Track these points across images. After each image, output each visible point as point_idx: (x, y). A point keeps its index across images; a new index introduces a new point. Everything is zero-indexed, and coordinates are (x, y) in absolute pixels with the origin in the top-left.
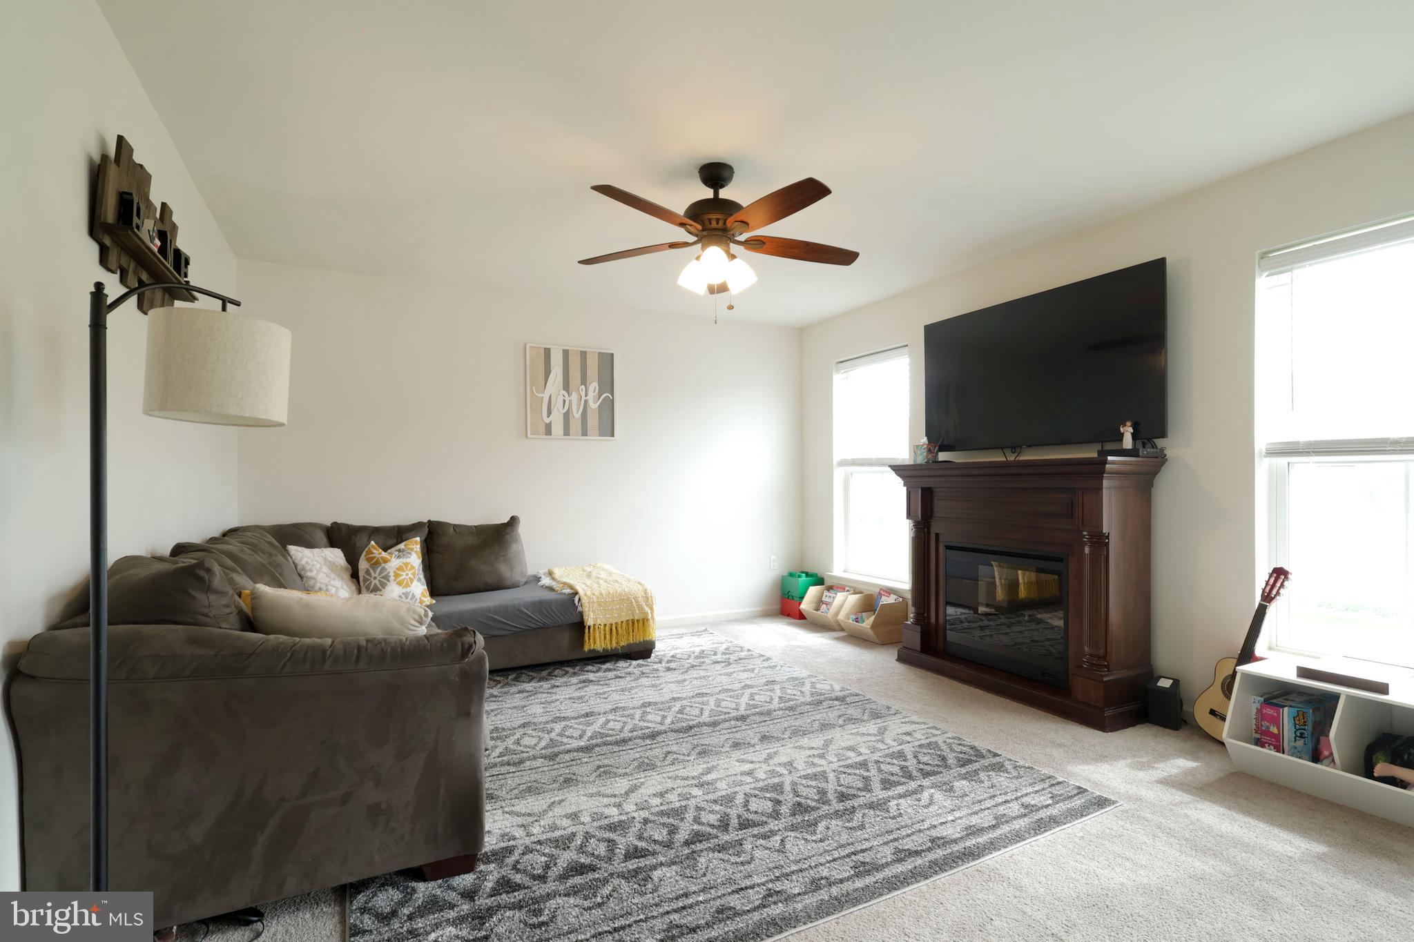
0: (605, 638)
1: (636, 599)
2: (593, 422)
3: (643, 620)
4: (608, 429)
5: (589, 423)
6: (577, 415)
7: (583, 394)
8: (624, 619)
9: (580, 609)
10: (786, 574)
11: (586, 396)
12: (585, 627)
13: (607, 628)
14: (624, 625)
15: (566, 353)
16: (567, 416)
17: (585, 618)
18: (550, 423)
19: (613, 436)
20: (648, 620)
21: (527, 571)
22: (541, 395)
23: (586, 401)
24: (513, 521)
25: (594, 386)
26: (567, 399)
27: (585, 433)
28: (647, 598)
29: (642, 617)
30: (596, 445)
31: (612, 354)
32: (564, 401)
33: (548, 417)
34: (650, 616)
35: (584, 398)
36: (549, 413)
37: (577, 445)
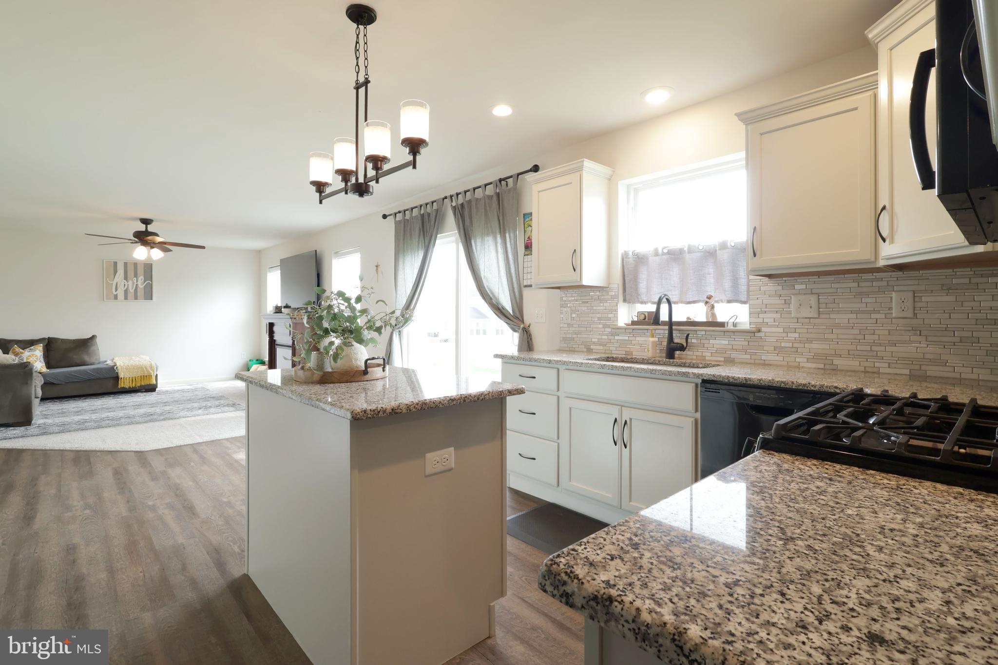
0: (129, 383)
1: (146, 368)
2: (141, 293)
4: (149, 295)
5: (139, 294)
6: (131, 290)
7: (135, 281)
8: (139, 375)
9: (117, 371)
10: (248, 360)
11: (137, 282)
12: (119, 378)
13: (130, 378)
14: (139, 378)
15: (126, 264)
16: (126, 292)
17: (119, 375)
18: (117, 294)
19: (152, 300)
21: (99, 358)
22: (112, 282)
23: (137, 285)
24: (93, 337)
25: (141, 278)
26: (126, 283)
27: (136, 298)
28: (152, 367)
29: (149, 374)
30: (143, 304)
31: (152, 264)
32: (125, 285)
34: (152, 374)
35: (135, 283)
36: (116, 290)
37: (132, 304)
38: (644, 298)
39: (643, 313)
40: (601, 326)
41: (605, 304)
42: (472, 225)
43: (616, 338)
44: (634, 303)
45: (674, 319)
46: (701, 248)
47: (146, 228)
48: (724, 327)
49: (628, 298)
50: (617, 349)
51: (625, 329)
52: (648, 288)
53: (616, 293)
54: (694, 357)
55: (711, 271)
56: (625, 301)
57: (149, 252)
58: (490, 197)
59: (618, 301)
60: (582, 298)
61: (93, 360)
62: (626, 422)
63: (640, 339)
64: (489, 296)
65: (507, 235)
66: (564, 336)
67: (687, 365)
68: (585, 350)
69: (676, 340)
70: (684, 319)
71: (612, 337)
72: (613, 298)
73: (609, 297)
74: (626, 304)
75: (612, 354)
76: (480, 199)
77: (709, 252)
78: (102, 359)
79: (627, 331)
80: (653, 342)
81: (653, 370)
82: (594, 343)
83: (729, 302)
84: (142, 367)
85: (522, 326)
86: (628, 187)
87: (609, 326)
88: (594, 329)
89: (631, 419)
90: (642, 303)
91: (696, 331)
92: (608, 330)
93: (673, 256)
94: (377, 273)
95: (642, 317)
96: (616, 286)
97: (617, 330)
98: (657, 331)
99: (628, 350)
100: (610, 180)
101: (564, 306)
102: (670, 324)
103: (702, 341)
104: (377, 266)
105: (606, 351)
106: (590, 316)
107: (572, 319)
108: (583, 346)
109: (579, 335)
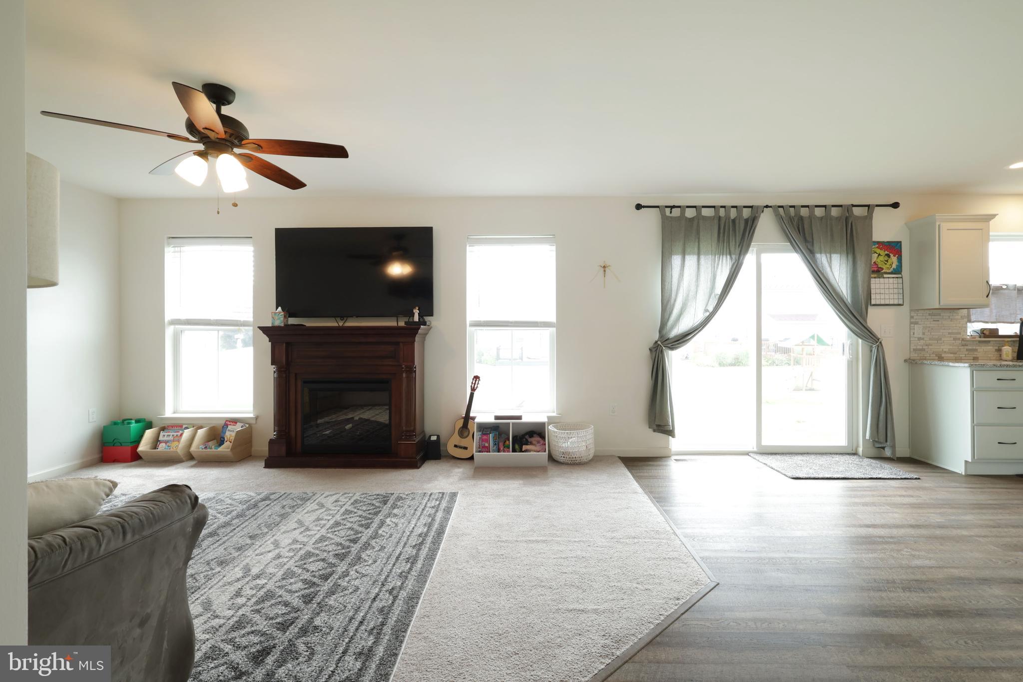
40: (951, 339)
41: (955, 323)
43: (966, 347)
50: (966, 356)
51: (972, 341)
53: (966, 315)
58: (837, 219)
59: (967, 320)
63: (985, 348)
66: (914, 348)
68: (937, 358)
71: (962, 347)
72: (963, 318)
73: (959, 317)
79: (974, 342)
82: (945, 353)
87: (959, 339)
88: (945, 342)
92: (959, 342)
94: (604, 276)
95: (985, 332)
97: (966, 342)
99: (975, 356)
101: (915, 323)
106: (941, 331)
107: (924, 334)
108: (935, 355)
109: (930, 347)
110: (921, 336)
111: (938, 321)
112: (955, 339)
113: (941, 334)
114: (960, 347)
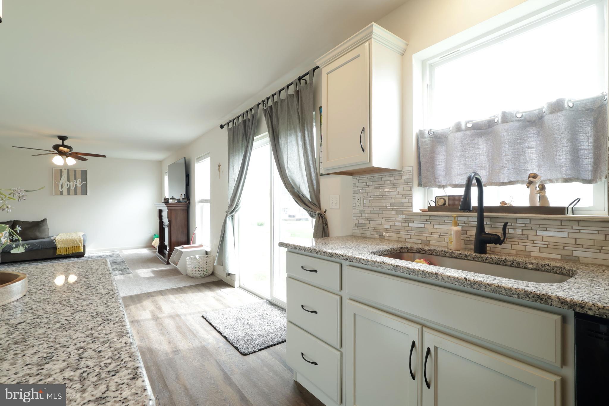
0: (64, 251)
1: (76, 241)
2: (79, 190)
3: (78, 246)
4: (84, 191)
5: (77, 191)
6: (72, 188)
7: (75, 182)
8: (71, 246)
9: (55, 243)
11: (76, 183)
12: (57, 248)
13: (65, 249)
14: (71, 248)
15: (68, 171)
16: (69, 189)
17: (57, 246)
18: (62, 191)
19: (87, 194)
20: (80, 246)
21: (48, 234)
22: (59, 183)
23: (76, 185)
24: (44, 220)
25: (79, 180)
26: (69, 184)
27: (76, 193)
28: (80, 241)
29: (77, 246)
30: (80, 198)
31: (86, 170)
32: (68, 185)
33: (61, 189)
34: (81, 245)
35: (75, 183)
36: (62, 188)
37: (72, 197)
38: (443, 182)
39: (442, 197)
40: (394, 212)
41: (398, 189)
42: (278, 124)
43: (411, 225)
44: (431, 186)
45: (486, 204)
46: (519, 115)
47: (63, 142)
48: (564, 214)
49: (423, 181)
50: (412, 237)
51: (420, 216)
52: (448, 169)
53: (411, 177)
54: (513, 252)
55: (533, 144)
56: (420, 185)
57: (65, 160)
58: (292, 96)
59: (413, 184)
60: (375, 183)
61: (43, 236)
62: (429, 350)
63: (439, 227)
64: (291, 185)
65: (306, 128)
66: (357, 222)
67: (509, 263)
68: (377, 237)
69: (487, 230)
70: (497, 204)
71: (406, 224)
72: (407, 182)
73: (403, 181)
74: (421, 189)
75: (405, 242)
76: (285, 99)
77: (529, 121)
78: (50, 235)
79: (423, 217)
80: (457, 232)
81: (475, 283)
82: (387, 230)
83: (567, 180)
84: (73, 240)
85: (318, 212)
86: (423, 62)
87: (402, 213)
88: (387, 216)
89: (436, 348)
90: (440, 186)
91: (516, 219)
92: (402, 216)
93: (478, 131)
94: (219, 171)
95: (441, 202)
96: (411, 168)
97: (411, 217)
98: (460, 219)
99: (424, 238)
100: (403, 55)
101: (357, 192)
102: (481, 209)
103: (525, 232)
104: (219, 166)
105: (400, 239)
106: (383, 201)
107: (365, 205)
108: (375, 233)
109: (371, 222)
110: (361, 207)
111: (379, 188)
112: (398, 212)
113: (382, 205)
114: (404, 224)
